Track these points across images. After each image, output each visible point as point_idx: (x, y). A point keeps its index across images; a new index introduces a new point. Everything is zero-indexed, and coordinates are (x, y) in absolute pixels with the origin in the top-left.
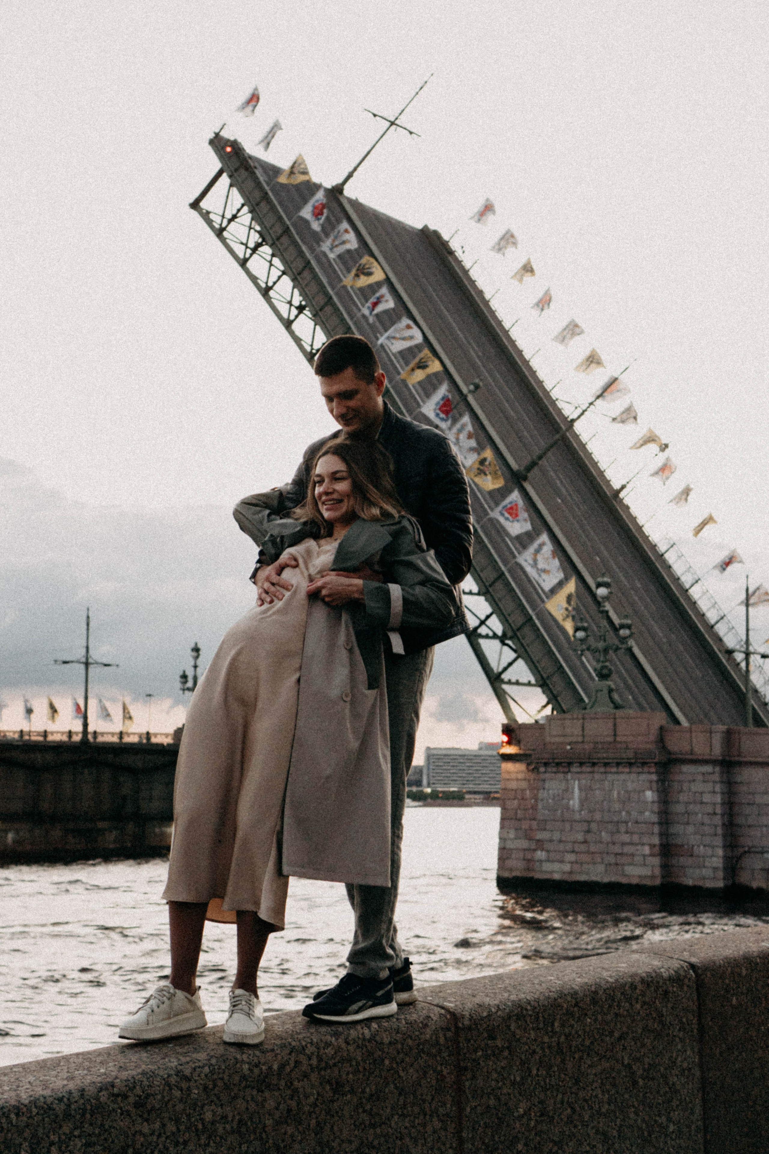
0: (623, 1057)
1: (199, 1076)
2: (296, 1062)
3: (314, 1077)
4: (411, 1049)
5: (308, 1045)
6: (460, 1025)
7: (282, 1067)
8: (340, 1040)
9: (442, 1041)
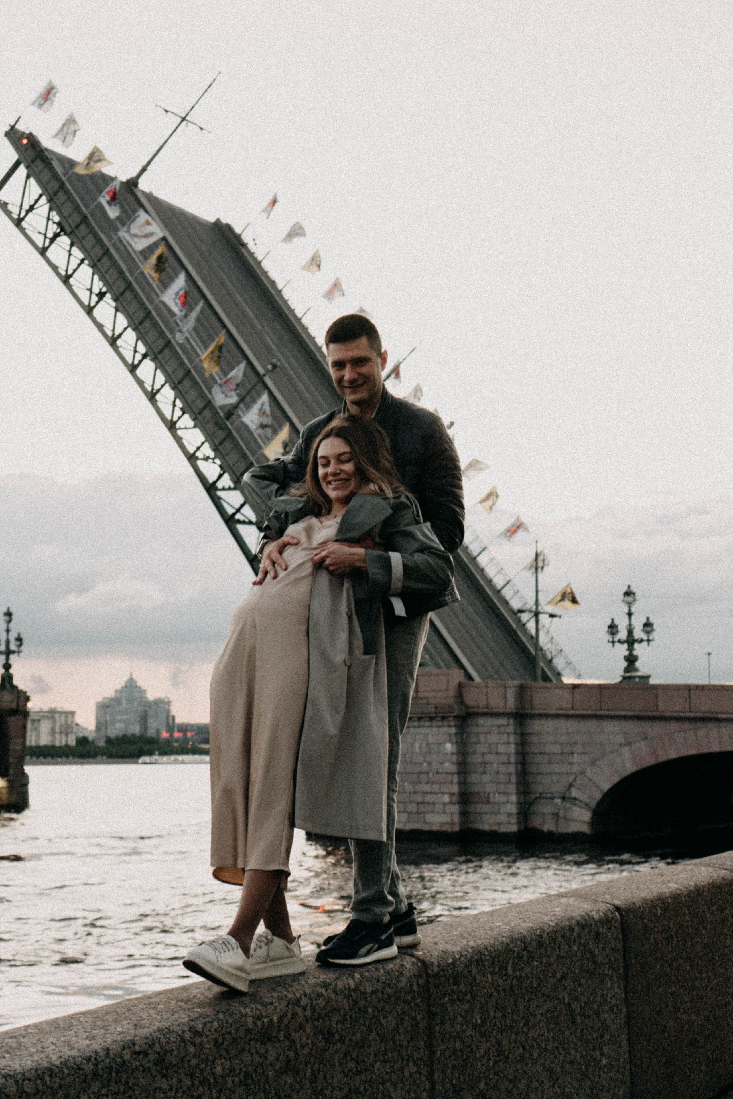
0: (564, 997)
1: (210, 1031)
2: (293, 1014)
3: (308, 1027)
4: (389, 996)
5: (303, 997)
6: (430, 972)
7: (281, 1019)
8: (329, 991)
9: (415, 988)
